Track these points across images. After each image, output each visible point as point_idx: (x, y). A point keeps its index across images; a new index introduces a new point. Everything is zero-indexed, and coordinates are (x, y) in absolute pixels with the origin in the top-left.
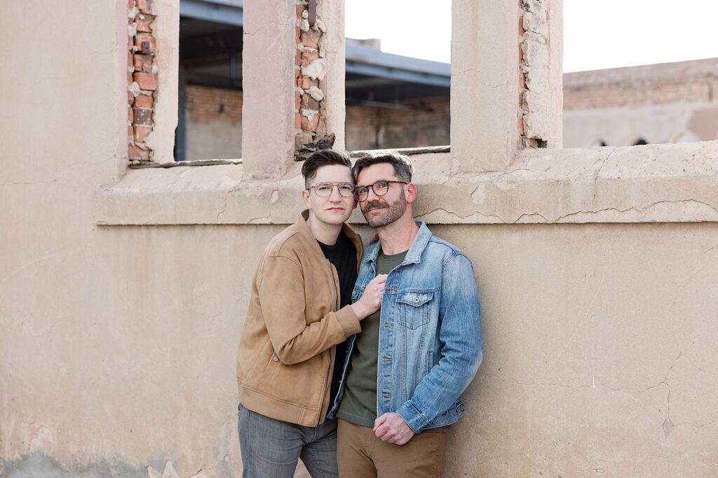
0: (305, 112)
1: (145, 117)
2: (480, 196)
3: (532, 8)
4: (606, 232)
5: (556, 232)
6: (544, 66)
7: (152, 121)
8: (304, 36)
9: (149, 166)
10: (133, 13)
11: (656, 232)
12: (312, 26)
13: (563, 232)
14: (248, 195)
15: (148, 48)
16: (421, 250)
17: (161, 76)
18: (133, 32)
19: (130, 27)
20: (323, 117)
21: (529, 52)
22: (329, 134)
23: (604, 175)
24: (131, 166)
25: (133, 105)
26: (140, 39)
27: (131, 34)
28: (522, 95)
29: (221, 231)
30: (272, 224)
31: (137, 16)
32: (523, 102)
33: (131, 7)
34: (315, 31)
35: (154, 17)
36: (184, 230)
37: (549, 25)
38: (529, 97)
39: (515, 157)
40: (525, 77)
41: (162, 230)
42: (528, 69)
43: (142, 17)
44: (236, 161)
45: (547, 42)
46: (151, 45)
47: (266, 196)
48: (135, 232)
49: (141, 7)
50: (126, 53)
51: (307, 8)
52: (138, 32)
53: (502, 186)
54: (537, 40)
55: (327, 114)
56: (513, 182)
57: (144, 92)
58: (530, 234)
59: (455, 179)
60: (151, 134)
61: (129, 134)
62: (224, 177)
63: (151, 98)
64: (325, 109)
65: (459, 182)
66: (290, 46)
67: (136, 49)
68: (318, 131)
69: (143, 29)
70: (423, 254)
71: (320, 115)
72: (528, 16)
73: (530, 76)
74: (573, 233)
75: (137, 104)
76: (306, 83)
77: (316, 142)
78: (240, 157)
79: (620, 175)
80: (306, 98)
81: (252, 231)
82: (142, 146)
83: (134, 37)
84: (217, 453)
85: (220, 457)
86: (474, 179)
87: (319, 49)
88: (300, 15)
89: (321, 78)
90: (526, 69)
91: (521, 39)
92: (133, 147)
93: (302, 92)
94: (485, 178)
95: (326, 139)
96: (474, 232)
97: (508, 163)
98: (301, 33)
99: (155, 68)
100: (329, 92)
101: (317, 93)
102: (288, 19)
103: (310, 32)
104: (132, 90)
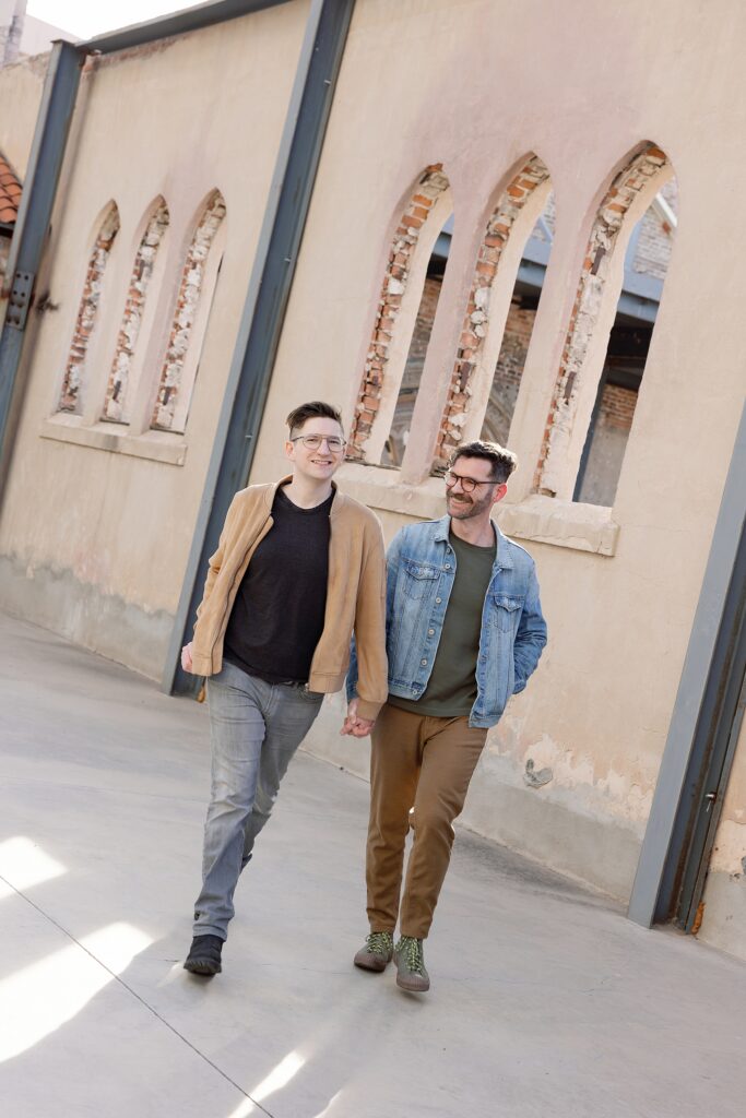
0: (445, 447)
1: (365, 428)
3: (561, 410)
7: (369, 432)
8: (455, 396)
9: (360, 463)
10: (371, 355)
12: (462, 390)
15: (377, 381)
17: (382, 402)
18: (368, 367)
19: (367, 364)
21: (551, 436)
24: (347, 460)
25: (358, 419)
26: (373, 374)
28: (542, 461)
31: (374, 358)
32: (541, 464)
33: (370, 350)
34: (463, 394)
35: (387, 360)
38: (546, 462)
40: (546, 450)
43: (378, 359)
44: (398, 469)
45: (570, 432)
46: (380, 379)
47: (406, 495)
49: (378, 352)
50: (360, 382)
51: (461, 378)
52: (373, 369)
54: (562, 430)
57: (368, 411)
60: (366, 441)
61: (352, 438)
63: (372, 416)
66: (444, 402)
67: (368, 380)
69: (377, 367)
72: (557, 414)
73: (549, 450)
75: (361, 418)
76: (450, 428)
78: (400, 466)
80: (448, 438)
82: (358, 447)
83: (369, 372)
87: (464, 407)
88: (454, 382)
89: (461, 426)
90: (549, 446)
91: (548, 427)
93: (446, 433)
98: (453, 395)
99: (379, 395)
100: (465, 436)
101: (456, 435)
102: (446, 383)
103: (460, 394)
104: (359, 408)
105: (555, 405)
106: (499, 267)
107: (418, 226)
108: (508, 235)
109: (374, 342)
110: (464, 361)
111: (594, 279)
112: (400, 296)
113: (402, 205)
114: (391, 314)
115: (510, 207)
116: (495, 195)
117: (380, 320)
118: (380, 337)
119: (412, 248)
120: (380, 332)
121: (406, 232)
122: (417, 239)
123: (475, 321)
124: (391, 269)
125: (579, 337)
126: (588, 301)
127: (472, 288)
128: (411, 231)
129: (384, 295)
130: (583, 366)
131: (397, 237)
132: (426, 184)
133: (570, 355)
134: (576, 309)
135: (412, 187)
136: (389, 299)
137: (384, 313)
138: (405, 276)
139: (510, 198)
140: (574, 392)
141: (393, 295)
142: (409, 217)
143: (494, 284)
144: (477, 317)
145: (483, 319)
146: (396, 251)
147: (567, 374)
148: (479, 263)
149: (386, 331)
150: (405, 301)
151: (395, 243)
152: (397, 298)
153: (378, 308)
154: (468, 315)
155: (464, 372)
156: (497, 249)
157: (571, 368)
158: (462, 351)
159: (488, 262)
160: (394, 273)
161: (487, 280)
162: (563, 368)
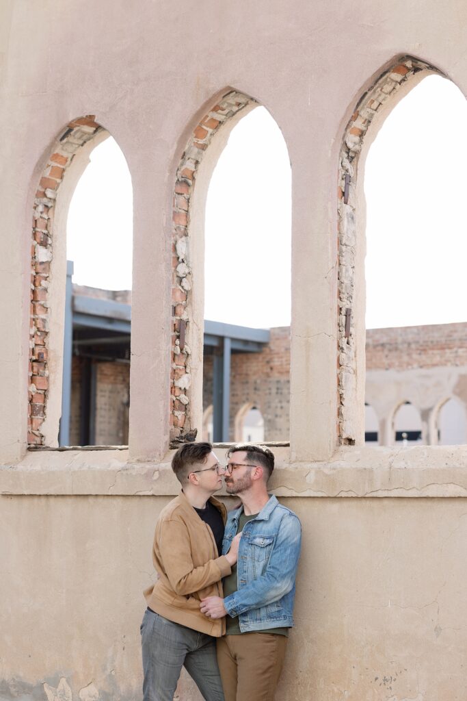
0: (177, 413)
1: (39, 411)
2: (311, 478)
3: (345, 350)
4: (397, 503)
5: (364, 502)
6: (353, 389)
7: (44, 413)
8: (176, 357)
9: (42, 449)
10: (33, 331)
11: (429, 503)
12: (181, 350)
13: (368, 503)
14: (134, 474)
15: (42, 358)
16: (270, 512)
17: (51, 379)
18: (32, 345)
19: (30, 342)
20: (188, 417)
21: (343, 380)
22: (193, 429)
23: (396, 465)
24: (29, 449)
25: (31, 401)
26: (37, 350)
27: (31, 347)
28: (339, 409)
29: (110, 500)
30: (153, 496)
31: (36, 333)
32: (340, 414)
33: (31, 327)
34: (183, 354)
35: (47, 333)
36: (79, 499)
37: (356, 361)
38: (343, 410)
39: (335, 452)
40: (341, 396)
41: (60, 499)
42: (343, 391)
43: (39, 333)
44: (121, 447)
45: (355, 372)
46: (45, 355)
47: (148, 475)
48: (36, 500)
49: (38, 326)
50: (28, 361)
51: (178, 337)
52: (36, 345)
53: (326, 471)
54: (349, 372)
55: (191, 414)
56: (334, 469)
57: (39, 391)
58: (345, 504)
59: (293, 465)
60: (43, 423)
61: (28, 424)
62: (113, 459)
63: (43, 396)
64: (189, 411)
65: (297, 468)
66: (166, 365)
67: (34, 358)
68: (185, 427)
69: (39, 343)
70: (271, 514)
71: (186, 415)
72: (343, 356)
73: (344, 396)
74: (375, 504)
75: (34, 401)
76: (177, 392)
77: (183, 435)
78: (127, 444)
79: (406, 466)
80: (177, 403)
81: (136, 500)
82: (37, 433)
83: (33, 349)
84: (104, 669)
85: (108, 672)
86: (308, 466)
87: (185, 367)
88: (174, 343)
89: (187, 388)
90: (341, 391)
91: (339, 372)
92: (31, 434)
93: (175, 399)
94: (315, 465)
95: (191, 433)
96: (307, 502)
97: (330, 456)
98: (174, 355)
99: (47, 372)
100: (193, 398)
101: (184, 399)
102: (166, 346)
103: (180, 355)
104: (31, 390)
105: (340, 348)
106: (191, 214)
107: (55, 187)
108: (194, 179)
109: (32, 317)
110: (178, 318)
111: (347, 209)
112: (49, 263)
113: (40, 166)
114: (43, 283)
115: (196, 150)
116: (182, 140)
117: (34, 292)
118: (38, 309)
119: (51, 211)
120: (37, 304)
121: (45, 195)
122: (55, 200)
123: (181, 275)
124: (35, 234)
125: (347, 270)
126: (347, 233)
127: (172, 242)
128: (49, 193)
129: (34, 265)
130: (353, 301)
131: (37, 201)
132: (65, 140)
133: (343, 291)
134: (340, 242)
135: (52, 145)
136: (40, 268)
137: (37, 284)
138: (50, 242)
139: (195, 140)
140: (352, 330)
141: (42, 263)
142: (45, 178)
143: (190, 232)
144: (182, 269)
145: (187, 271)
146: (38, 216)
147: (343, 312)
148: (174, 212)
149: (42, 302)
150: (53, 267)
151: (35, 208)
152: (47, 265)
153: (29, 279)
154: (173, 269)
155: (180, 331)
156: (185, 195)
157: (345, 305)
158: (175, 308)
159: (180, 211)
160: (38, 240)
161: (182, 230)
162: (338, 306)
